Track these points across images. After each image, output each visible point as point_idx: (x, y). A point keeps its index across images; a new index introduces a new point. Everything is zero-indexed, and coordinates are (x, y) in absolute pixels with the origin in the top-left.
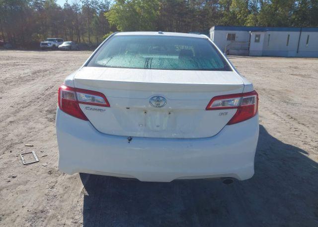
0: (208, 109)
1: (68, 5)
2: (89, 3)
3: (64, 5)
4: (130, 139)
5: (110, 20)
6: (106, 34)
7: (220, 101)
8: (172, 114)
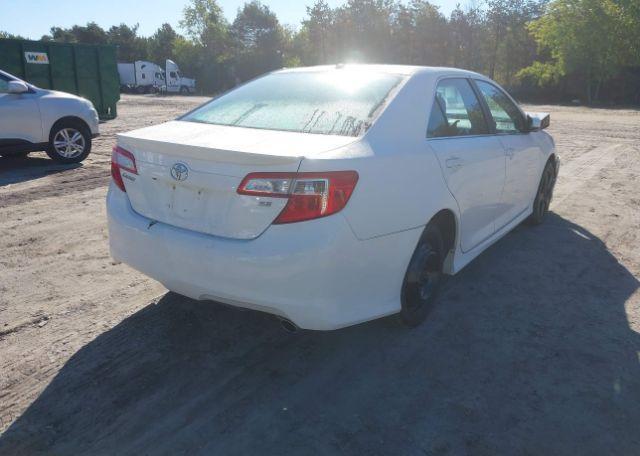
0: (240, 191)
1: (460, 13)
2: (504, 4)
3: (453, 15)
4: (152, 223)
5: (538, 38)
6: (525, 67)
7: (269, 183)
8: (202, 194)
